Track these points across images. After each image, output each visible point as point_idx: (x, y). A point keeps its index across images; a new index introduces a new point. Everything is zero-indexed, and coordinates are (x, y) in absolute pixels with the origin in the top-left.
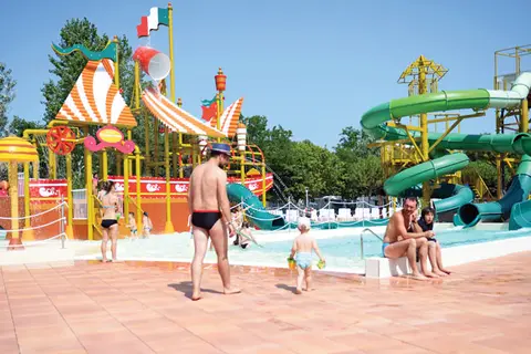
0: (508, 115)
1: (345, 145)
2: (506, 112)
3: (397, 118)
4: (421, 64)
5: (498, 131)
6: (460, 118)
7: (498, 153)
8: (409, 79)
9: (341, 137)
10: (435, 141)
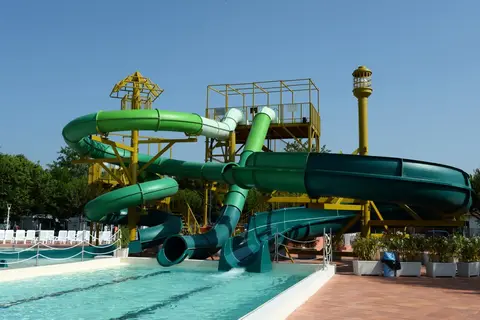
0: (217, 146)
1: (62, 164)
2: (215, 143)
3: (104, 132)
4: (136, 79)
5: (206, 161)
6: (172, 142)
7: (207, 181)
8: (122, 94)
9: (59, 155)
10: (145, 163)
